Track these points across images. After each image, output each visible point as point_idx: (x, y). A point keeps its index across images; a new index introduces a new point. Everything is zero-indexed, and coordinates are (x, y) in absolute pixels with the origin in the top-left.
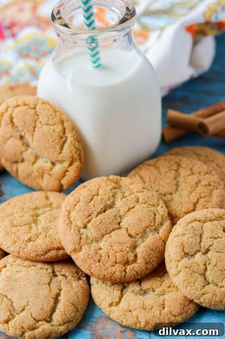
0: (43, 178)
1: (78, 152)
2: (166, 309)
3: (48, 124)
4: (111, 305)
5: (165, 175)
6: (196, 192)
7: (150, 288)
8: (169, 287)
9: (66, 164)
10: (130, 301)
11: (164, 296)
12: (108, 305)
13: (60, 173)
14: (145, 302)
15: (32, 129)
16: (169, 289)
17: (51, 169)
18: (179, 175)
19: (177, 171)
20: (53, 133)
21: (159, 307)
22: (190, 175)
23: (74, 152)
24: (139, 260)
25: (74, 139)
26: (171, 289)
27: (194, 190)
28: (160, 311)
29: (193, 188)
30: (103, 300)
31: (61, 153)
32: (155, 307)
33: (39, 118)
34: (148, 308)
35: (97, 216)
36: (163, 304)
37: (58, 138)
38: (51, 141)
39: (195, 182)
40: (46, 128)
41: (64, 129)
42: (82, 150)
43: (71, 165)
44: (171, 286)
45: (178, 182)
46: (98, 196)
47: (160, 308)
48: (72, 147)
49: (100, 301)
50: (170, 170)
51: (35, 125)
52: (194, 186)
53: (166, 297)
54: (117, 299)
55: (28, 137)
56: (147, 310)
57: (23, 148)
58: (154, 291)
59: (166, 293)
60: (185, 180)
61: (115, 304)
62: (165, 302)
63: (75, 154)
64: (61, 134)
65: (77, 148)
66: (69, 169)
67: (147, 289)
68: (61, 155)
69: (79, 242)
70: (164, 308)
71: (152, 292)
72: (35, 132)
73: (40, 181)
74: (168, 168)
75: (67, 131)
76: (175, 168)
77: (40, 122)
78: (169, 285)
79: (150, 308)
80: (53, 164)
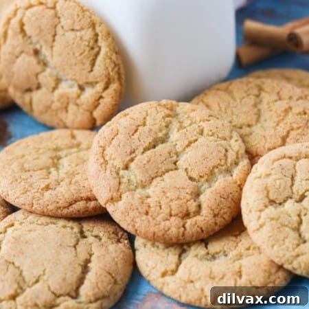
0: (67, 111)
1: (116, 69)
2: (244, 277)
3: (73, 30)
4: (164, 275)
5: (241, 102)
6: (285, 121)
7: (220, 251)
8: (248, 249)
9: (99, 87)
10: (191, 267)
11: (240, 261)
12: (159, 274)
13: (91, 100)
14: (213, 269)
15: (51, 39)
16: (248, 252)
17: (79, 96)
18: (261, 101)
19: (258, 96)
20: (80, 42)
21: (233, 275)
22: (276, 101)
23: (110, 69)
24: (204, 211)
25: (110, 50)
26: (251, 251)
27: (283, 119)
28: (236, 280)
29: (281, 118)
30: (153, 268)
31: (92, 71)
32: (229, 276)
33: (60, 22)
34: (217, 277)
35: (143, 153)
36: (240, 272)
37: (87, 49)
38: (77, 54)
39: (283, 109)
40: (70, 35)
41: (97, 35)
42: (121, 66)
43: (106, 88)
44: (251, 248)
45: (259, 110)
46: (145, 127)
47: (235, 276)
48: (108, 61)
49: (148, 269)
50: (248, 95)
51: (55, 32)
52: (283, 114)
53: (244, 262)
54: (173, 266)
55: (45, 51)
56: (217, 280)
57: (38, 68)
58: (226, 255)
59: (244, 257)
60: (269, 107)
61: (170, 273)
62: (243, 269)
63: (112, 71)
64: (92, 42)
65: (114, 63)
66: (104, 95)
67: (217, 253)
68: (92, 74)
69: (117, 188)
70: (240, 276)
71: (223, 257)
72: (55, 43)
73: (62, 115)
74: (246, 92)
75: (99, 38)
76: (256, 92)
77: (62, 27)
78: (247, 246)
79: (221, 277)
80: (82, 88)
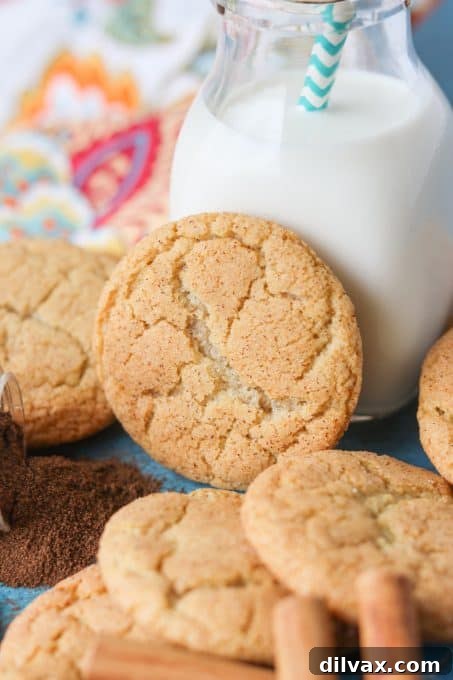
0: (222, 446)
1: (349, 383)
3: (284, 295)
9: (306, 412)
13: (283, 432)
15: (234, 302)
17: (257, 422)
20: (295, 320)
23: (340, 380)
25: (350, 345)
31: (301, 378)
33: (263, 276)
37: (307, 336)
38: (282, 341)
40: (278, 305)
41: (331, 312)
42: (360, 379)
43: (319, 414)
48: (340, 366)
51: (249, 292)
55: (213, 329)
57: (188, 354)
63: (342, 384)
64: (320, 324)
65: (350, 371)
66: (310, 427)
68: (300, 383)
72: (242, 314)
73: (210, 454)
75: (335, 320)
77: (266, 286)
80: (266, 408)
